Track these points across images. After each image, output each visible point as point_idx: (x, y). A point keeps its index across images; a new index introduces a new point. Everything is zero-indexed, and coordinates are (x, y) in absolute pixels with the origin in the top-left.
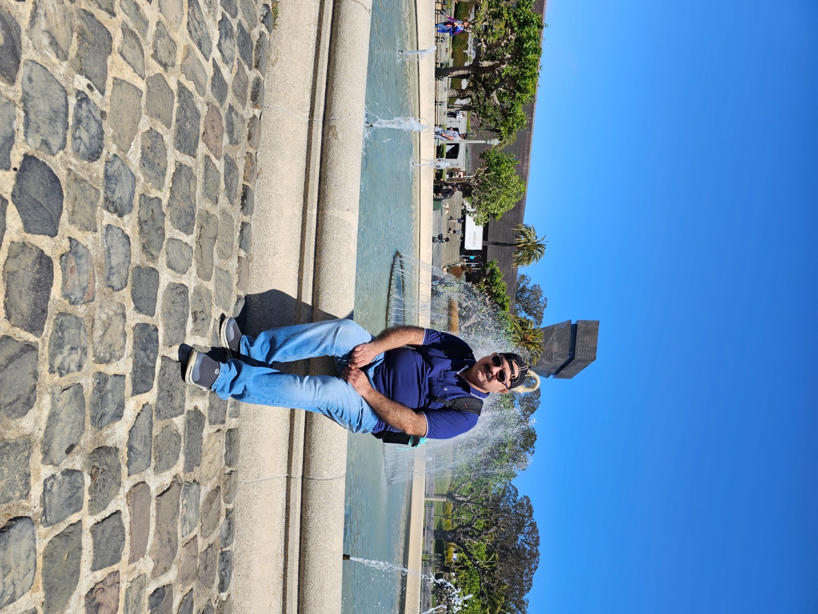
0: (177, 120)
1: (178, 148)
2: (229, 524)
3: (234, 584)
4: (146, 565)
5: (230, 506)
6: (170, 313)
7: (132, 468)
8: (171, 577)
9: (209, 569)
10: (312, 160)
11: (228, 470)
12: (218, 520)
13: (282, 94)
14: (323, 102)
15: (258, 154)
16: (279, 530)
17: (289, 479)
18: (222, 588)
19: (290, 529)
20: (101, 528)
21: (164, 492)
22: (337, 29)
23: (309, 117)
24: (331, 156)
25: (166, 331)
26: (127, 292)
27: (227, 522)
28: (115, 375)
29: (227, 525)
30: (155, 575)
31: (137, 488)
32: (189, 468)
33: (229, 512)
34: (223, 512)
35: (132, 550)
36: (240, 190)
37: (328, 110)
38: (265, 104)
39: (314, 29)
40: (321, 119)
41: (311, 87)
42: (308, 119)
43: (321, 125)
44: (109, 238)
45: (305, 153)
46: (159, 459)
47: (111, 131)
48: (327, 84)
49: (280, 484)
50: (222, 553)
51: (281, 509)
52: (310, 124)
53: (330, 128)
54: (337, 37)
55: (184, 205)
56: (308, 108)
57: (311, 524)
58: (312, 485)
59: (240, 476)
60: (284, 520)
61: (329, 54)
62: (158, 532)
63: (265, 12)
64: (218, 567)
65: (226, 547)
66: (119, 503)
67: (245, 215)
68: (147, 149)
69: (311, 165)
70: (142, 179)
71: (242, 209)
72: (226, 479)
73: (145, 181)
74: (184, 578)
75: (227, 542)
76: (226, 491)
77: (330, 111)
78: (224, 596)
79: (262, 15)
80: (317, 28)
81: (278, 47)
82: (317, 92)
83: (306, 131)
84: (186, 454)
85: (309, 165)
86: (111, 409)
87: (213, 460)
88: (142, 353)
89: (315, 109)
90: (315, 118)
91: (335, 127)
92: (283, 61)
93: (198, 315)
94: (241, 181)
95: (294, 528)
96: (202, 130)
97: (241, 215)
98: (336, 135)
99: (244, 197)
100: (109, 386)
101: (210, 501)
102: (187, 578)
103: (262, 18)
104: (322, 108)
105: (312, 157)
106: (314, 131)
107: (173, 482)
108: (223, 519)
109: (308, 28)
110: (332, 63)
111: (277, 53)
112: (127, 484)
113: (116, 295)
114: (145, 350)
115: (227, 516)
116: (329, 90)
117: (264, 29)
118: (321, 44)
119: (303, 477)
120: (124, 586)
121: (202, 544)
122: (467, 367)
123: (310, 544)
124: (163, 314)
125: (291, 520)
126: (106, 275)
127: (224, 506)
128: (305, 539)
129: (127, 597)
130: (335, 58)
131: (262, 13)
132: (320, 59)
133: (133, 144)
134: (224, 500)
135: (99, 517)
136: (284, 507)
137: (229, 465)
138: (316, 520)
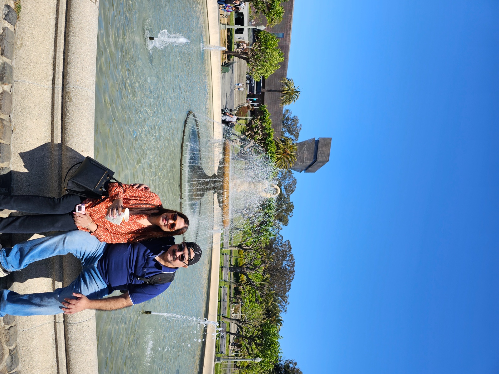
2: (12, 358)
5: (12, 347)
10: (55, 116)
11: (7, 327)
12: (2, 358)
13: (28, 70)
14: (61, 74)
15: (11, 116)
16: (52, 352)
17: (55, 323)
19: (59, 351)
22: (69, 18)
23: (52, 85)
24: (68, 114)
27: (10, 357)
29: (10, 359)
33: (11, 351)
34: (7, 352)
37: (65, 79)
38: (15, 78)
39: (53, 16)
40: (61, 86)
41: (52, 62)
42: (51, 86)
43: (60, 90)
45: (51, 111)
48: (64, 59)
49: (50, 326)
51: (52, 340)
52: (53, 88)
53: (66, 93)
54: (69, 25)
56: (51, 78)
57: (71, 349)
58: (69, 327)
59: (19, 328)
60: (55, 346)
61: (65, 36)
63: (7, 11)
65: (11, 371)
69: (55, 120)
72: (6, 333)
75: (12, 368)
76: (7, 340)
77: (66, 81)
79: (4, 14)
80: (55, 16)
81: (23, 35)
82: (57, 66)
83: (51, 95)
85: (54, 120)
89: (56, 79)
90: (56, 85)
91: (70, 93)
92: (27, 45)
95: (61, 351)
98: (71, 99)
103: (4, 16)
104: (61, 78)
105: (55, 114)
106: (56, 95)
108: (7, 356)
109: (48, 17)
110: (67, 44)
111: (22, 39)
115: (10, 353)
116: (65, 65)
117: (7, 24)
118: (59, 29)
119: (64, 321)
122: (163, 251)
123: (71, 359)
125: (58, 346)
127: (7, 349)
128: (69, 357)
130: (68, 40)
131: (4, 12)
132: (58, 41)
134: (7, 345)
136: (54, 339)
137: (8, 324)
138: (74, 346)
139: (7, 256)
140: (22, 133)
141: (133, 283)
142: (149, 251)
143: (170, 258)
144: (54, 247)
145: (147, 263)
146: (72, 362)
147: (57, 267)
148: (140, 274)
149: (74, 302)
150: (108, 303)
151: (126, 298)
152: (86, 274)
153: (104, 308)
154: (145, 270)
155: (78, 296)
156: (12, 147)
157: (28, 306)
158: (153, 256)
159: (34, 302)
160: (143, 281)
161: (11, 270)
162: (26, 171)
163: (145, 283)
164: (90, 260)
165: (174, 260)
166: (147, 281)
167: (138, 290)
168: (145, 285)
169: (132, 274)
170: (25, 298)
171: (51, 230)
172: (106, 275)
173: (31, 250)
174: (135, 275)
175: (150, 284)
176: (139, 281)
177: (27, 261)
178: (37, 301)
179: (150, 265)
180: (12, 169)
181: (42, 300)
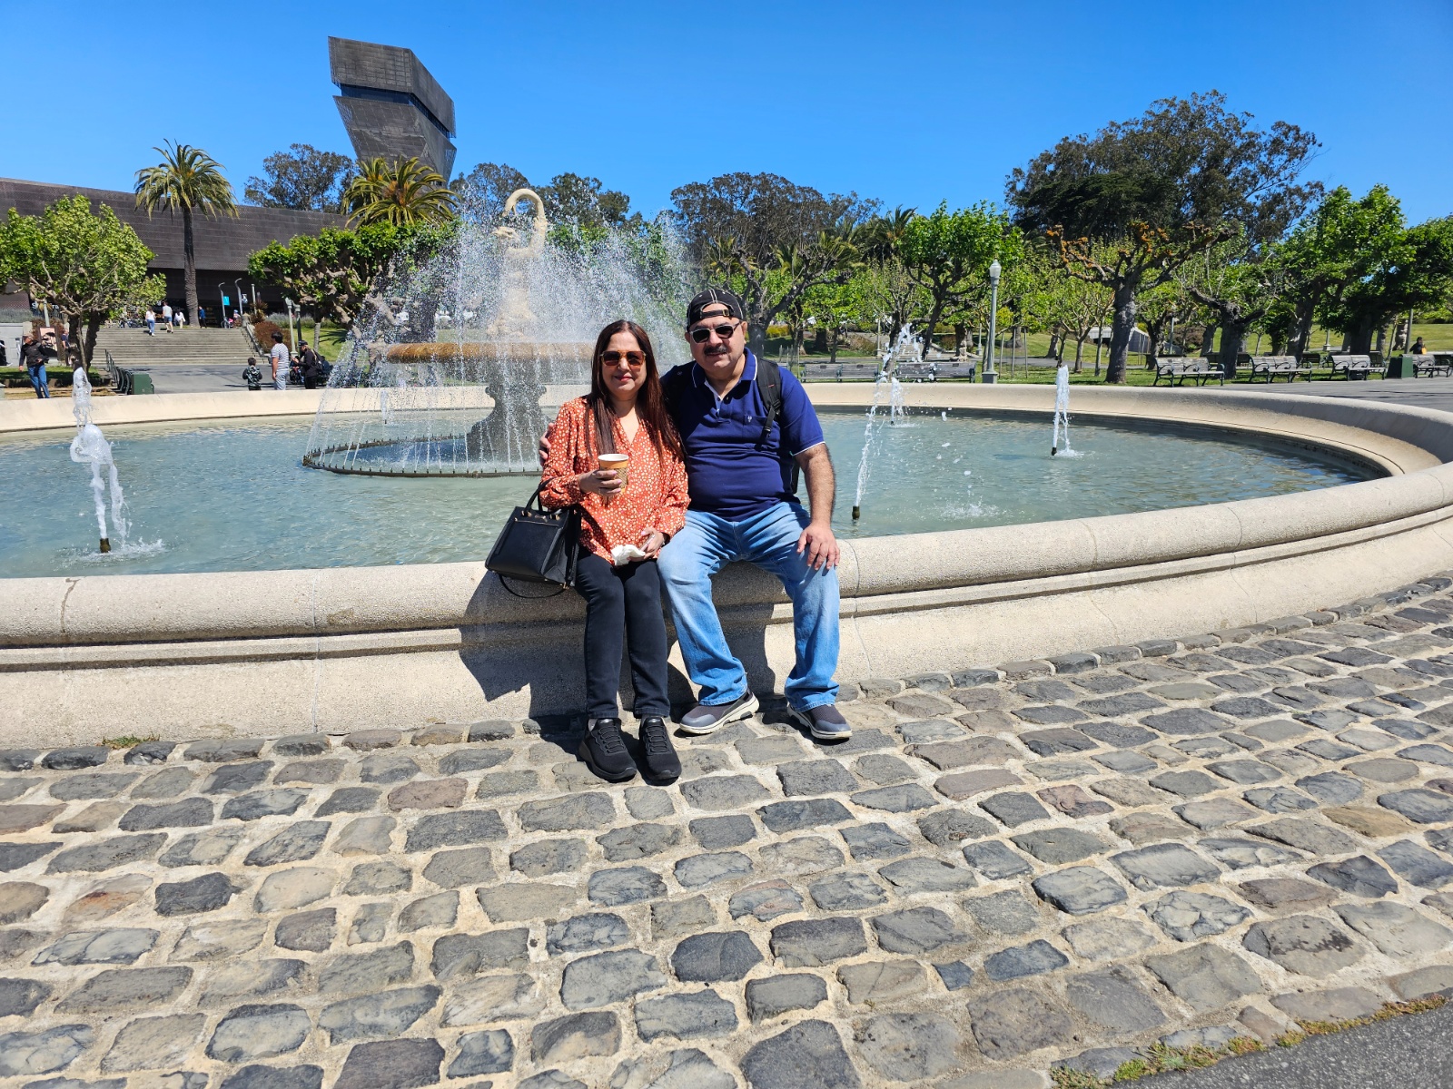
0: (468, 842)
1: (505, 832)
2: (924, 682)
3: (985, 665)
4: (1014, 766)
5: (903, 684)
6: (732, 798)
7: (930, 802)
8: (1010, 738)
9: (982, 698)
10: (389, 647)
11: (862, 695)
12: (923, 696)
14: (283, 641)
15: (408, 729)
17: (857, 615)
18: (993, 678)
20: (1007, 819)
21: (931, 763)
23: (313, 659)
24: (383, 617)
25: (755, 798)
26: (743, 849)
27: (922, 685)
28: (846, 840)
29: (925, 684)
30: (1019, 756)
31: (947, 792)
32: (888, 741)
33: (911, 685)
34: (911, 691)
35: (1010, 784)
36: (479, 745)
37: (296, 631)
38: (309, 731)
40: (315, 640)
42: (317, 661)
43: (325, 639)
44: (699, 881)
46: (902, 775)
47: (563, 910)
49: (865, 625)
50: (957, 685)
51: (893, 619)
52: (323, 656)
53: (331, 624)
55: (579, 809)
56: (295, 663)
58: (865, 584)
59: (864, 678)
62: (978, 760)
64: (971, 687)
65: (949, 682)
66: (970, 806)
67: (513, 730)
68: (548, 867)
69: (399, 646)
70: (588, 864)
71: (507, 737)
72: (874, 695)
73: (588, 860)
74: (1006, 724)
75: (943, 680)
76: (887, 692)
77: (300, 627)
78: (1001, 674)
82: (264, 653)
83: (340, 660)
84: (876, 747)
85: (402, 648)
86: (882, 836)
87: (863, 714)
88: (803, 818)
89: (298, 651)
90: (314, 651)
91: (329, 616)
92: (221, 715)
93: (706, 765)
94: (464, 746)
96: (444, 810)
97: (515, 737)
98: (344, 612)
99: (489, 737)
100: (861, 844)
101: (909, 710)
102: (1005, 721)
103: (157, 761)
106: (338, 649)
107: (917, 756)
108: (919, 691)
111: (208, 727)
112: (947, 803)
113: (757, 858)
114: (798, 815)
115: (915, 686)
117: (177, 754)
119: (855, 597)
120: (1048, 785)
121: (960, 711)
122: (706, 383)
124: (735, 805)
126: (740, 875)
127: (904, 692)
128: (928, 583)
129: (1056, 779)
131: (146, 763)
133: (556, 884)
134: (899, 692)
135: (997, 823)
137: (856, 693)
138: (907, 573)
139: (715, 690)
140: (442, 705)
141: (777, 444)
142: (707, 417)
143: (723, 362)
144: (695, 604)
145: (732, 416)
146: (938, 574)
147: (741, 617)
148: (759, 429)
149: (815, 546)
150: (820, 489)
151: (810, 457)
152: (754, 545)
153: (830, 496)
154: (750, 418)
155: (803, 542)
156: (476, 721)
157: (819, 635)
158: (718, 404)
159: (812, 627)
160: (775, 423)
161: (743, 686)
162: (527, 689)
163: (777, 418)
164: (724, 538)
165: (728, 349)
166: (773, 413)
167: (793, 432)
168: (783, 420)
169: (758, 448)
170: (803, 647)
171: (658, 606)
172: (758, 502)
173: (704, 648)
174: (760, 441)
175: (781, 408)
176: (775, 433)
177: (725, 653)
178: (810, 620)
179: (738, 410)
180: (525, 716)
181: (810, 612)
